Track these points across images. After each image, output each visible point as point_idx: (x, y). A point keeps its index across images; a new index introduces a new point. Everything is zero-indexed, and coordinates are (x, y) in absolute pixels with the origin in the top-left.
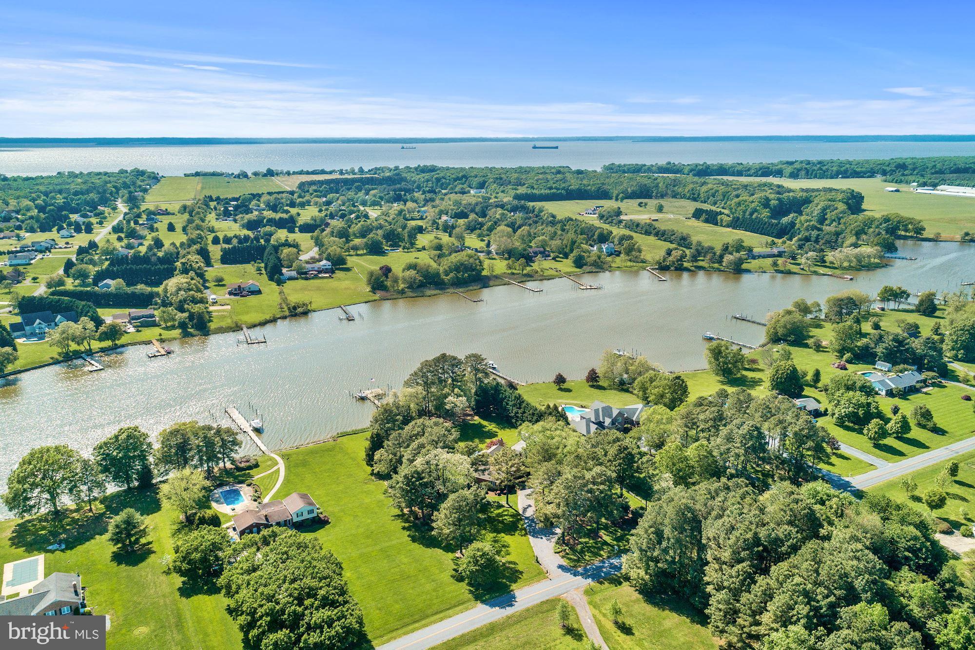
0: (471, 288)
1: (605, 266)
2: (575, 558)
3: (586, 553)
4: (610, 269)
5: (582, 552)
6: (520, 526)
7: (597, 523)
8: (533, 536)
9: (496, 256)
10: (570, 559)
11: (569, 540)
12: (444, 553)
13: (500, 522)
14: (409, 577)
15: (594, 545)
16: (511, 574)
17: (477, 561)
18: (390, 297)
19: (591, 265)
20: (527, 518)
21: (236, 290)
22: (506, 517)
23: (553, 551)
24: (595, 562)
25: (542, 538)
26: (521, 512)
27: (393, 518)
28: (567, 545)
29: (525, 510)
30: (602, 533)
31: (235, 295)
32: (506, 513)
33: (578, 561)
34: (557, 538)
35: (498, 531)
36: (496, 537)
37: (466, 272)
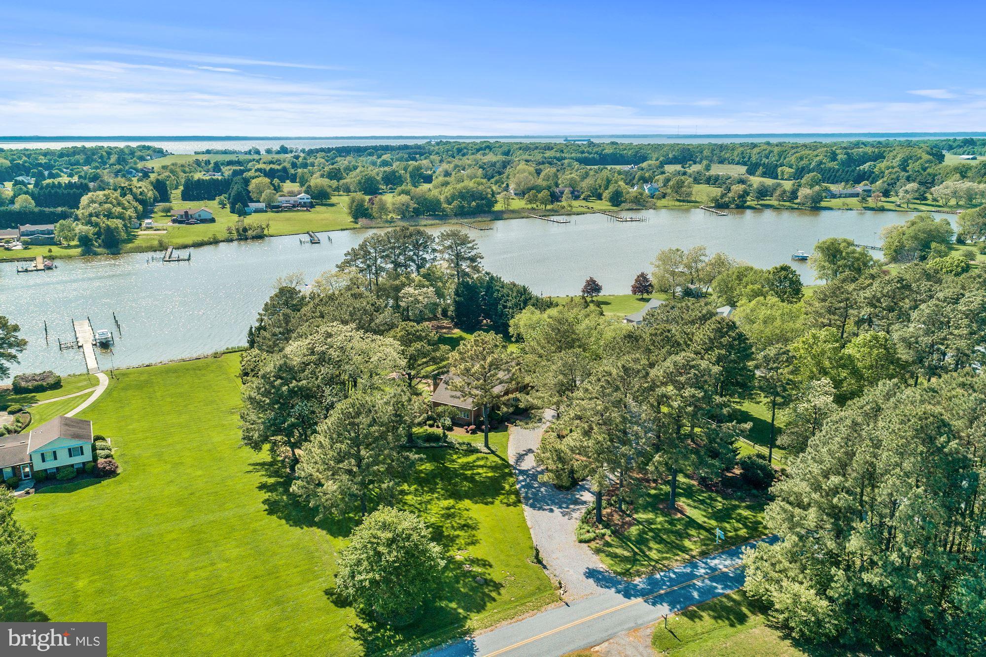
0: (480, 219)
1: (648, 205)
2: (626, 554)
3: (652, 544)
4: (655, 208)
5: (641, 541)
6: (507, 487)
7: (674, 484)
8: (533, 506)
9: (515, 197)
10: (614, 556)
11: (611, 515)
12: (329, 537)
13: (466, 478)
14: (223, 591)
15: (666, 526)
16: (472, 589)
17: (379, 554)
18: (374, 226)
19: (632, 202)
20: (522, 472)
21: (182, 216)
22: (480, 471)
23: (575, 538)
24: (675, 564)
25: (551, 511)
26: (512, 461)
27: (251, 468)
28: (607, 526)
29: (520, 458)
30: (682, 502)
31: (180, 222)
32: (481, 463)
33: (633, 561)
34: (584, 511)
35: (457, 495)
36: (453, 507)
37: (474, 200)
